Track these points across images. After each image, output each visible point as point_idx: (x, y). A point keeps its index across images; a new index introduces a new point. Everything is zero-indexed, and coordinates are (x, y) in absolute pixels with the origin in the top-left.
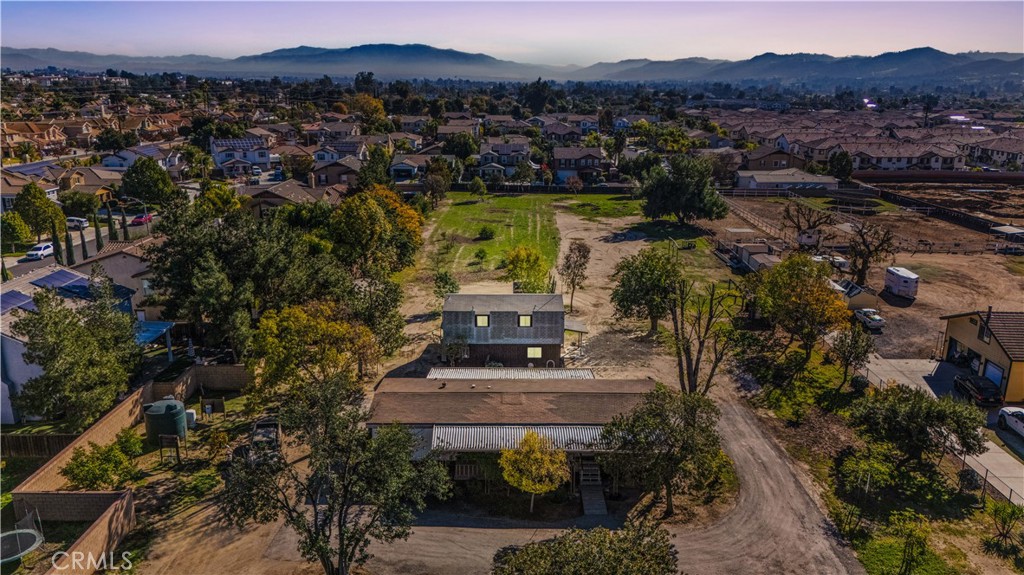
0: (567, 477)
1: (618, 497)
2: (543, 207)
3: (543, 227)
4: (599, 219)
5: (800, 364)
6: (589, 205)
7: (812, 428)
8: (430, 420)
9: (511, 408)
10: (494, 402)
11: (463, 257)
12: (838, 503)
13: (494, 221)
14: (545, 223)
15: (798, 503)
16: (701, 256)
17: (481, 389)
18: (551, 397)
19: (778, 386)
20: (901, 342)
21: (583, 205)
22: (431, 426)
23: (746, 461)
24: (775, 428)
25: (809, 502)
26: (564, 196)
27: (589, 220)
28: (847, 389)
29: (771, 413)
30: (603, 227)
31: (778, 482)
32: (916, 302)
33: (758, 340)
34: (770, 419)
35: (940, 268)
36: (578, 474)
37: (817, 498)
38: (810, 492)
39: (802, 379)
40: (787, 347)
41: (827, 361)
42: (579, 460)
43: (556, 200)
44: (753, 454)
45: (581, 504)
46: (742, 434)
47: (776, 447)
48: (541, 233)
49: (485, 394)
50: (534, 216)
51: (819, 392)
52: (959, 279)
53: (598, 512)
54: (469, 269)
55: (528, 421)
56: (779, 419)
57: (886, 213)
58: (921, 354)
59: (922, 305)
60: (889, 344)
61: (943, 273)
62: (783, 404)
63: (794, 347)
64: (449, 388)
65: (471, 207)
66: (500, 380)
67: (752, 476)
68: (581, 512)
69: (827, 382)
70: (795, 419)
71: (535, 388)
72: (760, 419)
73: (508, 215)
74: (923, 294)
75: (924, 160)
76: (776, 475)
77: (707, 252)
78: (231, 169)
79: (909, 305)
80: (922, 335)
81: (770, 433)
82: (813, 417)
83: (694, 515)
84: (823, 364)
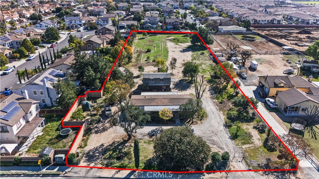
0: (172, 116)
1: (182, 120)
2: (164, 40)
3: (164, 47)
4: (179, 44)
5: (225, 88)
6: (176, 39)
7: (225, 104)
8: (143, 105)
9: (160, 102)
10: (156, 100)
11: (143, 58)
12: (227, 120)
13: (150, 45)
14: (165, 46)
15: (219, 120)
16: (205, 57)
17: (153, 98)
18: (168, 99)
19: (219, 94)
20: (250, 81)
21: (175, 39)
22: (144, 106)
23: (209, 111)
24: (217, 104)
25: (221, 120)
26: (169, 35)
27: (176, 44)
28: (235, 94)
29: (217, 101)
30: (180, 47)
31: (216, 116)
32: (257, 70)
33: (216, 82)
34: (216, 102)
35: (265, 59)
36: (174, 115)
37: (223, 119)
38: (222, 118)
39: (225, 92)
40: (223, 83)
41: (231, 87)
42: (175, 113)
43: (167, 37)
44: (211, 110)
45: (175, 121)
46: (209, 106)
47: (216, 108)
48: (163, 49)
49: (154, 99)
50: (161, 43)
51: (228, 95)
52: (269, 63)
53: (178, 123)
54: (146, 62)
55: (164, 105)
56: (218, 102)
57: (257, 40)
58: (253, 85)
59: (258, 71)
60: (247, 82)
61: (266, 61)
62: (220, 98)
63: (225, 83)
64: (147, 97)
65: (143, 40)
66: (157, 95)
67: (210, 115)
68: (175, 123)
69: (231, 93)
70: (221, 102)
71: (165, 97)
72: (214, 102)
73: (154, 43)
74: (259, 68)
75: (272, 21)
76: (215, 114)
77: (207, 55)
78: (72, 27)
79: (255, 71)
80: (255, 79)
81: (216, 105)
82: (225, 101)
83: (198, 123)
84: (231, 88)
